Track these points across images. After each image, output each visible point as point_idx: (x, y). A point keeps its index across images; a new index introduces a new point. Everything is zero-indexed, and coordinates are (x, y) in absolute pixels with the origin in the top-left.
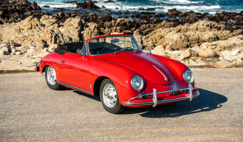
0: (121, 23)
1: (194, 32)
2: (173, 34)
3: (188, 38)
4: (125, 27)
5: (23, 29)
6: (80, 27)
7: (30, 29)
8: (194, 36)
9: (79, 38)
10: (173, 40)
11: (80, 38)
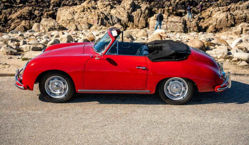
0: (179, 3)
1: (242, 11)
2: (220, 13)
3: (234, 18)
4: (183, 6)
5: (77, 12)
6: (131, 8)
7: (82, 11)
8: (241, 15)
9: (127, 19)
10: (217, 20)
11: (129, 19)
